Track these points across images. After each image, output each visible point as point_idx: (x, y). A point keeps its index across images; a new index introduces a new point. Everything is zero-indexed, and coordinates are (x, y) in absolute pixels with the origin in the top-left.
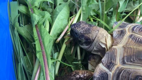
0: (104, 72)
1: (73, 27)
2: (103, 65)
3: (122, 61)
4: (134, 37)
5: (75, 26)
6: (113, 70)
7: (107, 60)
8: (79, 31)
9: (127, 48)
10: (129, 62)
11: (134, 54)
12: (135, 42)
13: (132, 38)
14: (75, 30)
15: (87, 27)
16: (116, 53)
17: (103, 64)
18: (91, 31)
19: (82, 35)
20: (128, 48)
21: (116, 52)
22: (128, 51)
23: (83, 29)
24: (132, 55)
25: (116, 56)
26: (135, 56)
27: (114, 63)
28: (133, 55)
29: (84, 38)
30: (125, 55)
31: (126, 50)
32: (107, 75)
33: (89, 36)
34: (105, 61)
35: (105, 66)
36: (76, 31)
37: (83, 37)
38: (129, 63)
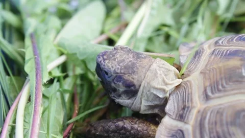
0: (176, 129)
1: (101, 58)
2: (170, 119)
3: (204, 98)
4: (219, 51)
5: (105, 57)
6: (191, 120)
7: (176, 107)
8: (112, 67)
9: (208, 72)
10: (216, 93)
11: (223, 76)
12: (220, 58)
13: (215, 55)
14: (104, 66)
15: (130, 59)
16: (191, 88)
17: (170, 116)
18: (138, 68)
19: (119, 78)
20: (210, 71)
21: (191, 86)
22: (210, 76)
23: (121, 64)
24: (218, 80)
25: (191, 93)
26: (225, 79)
27: (190, 105)
28: (221, 79)
29: (123, 83)
30: (208, 84)
31: (207, 76)
32: (181, 134)
33: (133, 79)
34: (173, 109)
35: (175, 119)
36: (106, 67)
37: (120, 81)
38: (217, 95)
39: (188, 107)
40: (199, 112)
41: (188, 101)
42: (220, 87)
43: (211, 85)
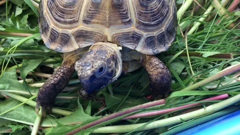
0: (145, 43)
2: (138, 47)
3: (129, 24)
4: (87, 17)
7: (131, 43)
9: (110, 21)
11: (117, 10)
17: (136, 47)
21: (117, 34)
22: (115, 20)
24: (119, 14)
27: (132, 33)
28: (119, 12)
30: (120, 21)
31: (113, 22)
35: (138, 44)
38: (129, 16)
39: (134, 34)
40: (137, 27)
41: (129, 35)
42: (125, 13)
43: (122, 19)
